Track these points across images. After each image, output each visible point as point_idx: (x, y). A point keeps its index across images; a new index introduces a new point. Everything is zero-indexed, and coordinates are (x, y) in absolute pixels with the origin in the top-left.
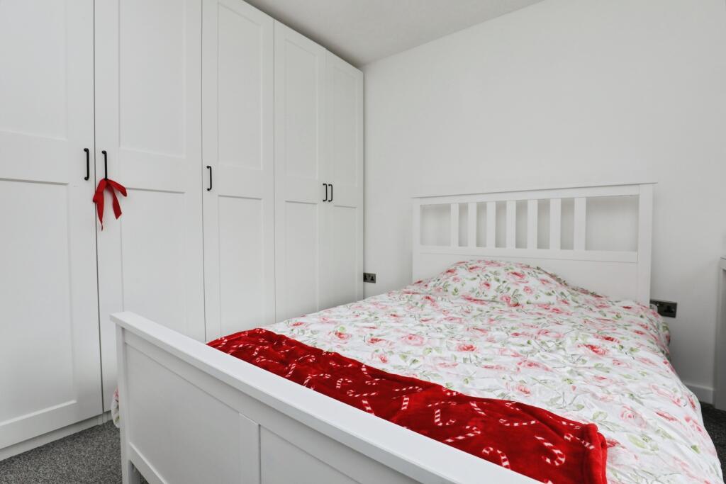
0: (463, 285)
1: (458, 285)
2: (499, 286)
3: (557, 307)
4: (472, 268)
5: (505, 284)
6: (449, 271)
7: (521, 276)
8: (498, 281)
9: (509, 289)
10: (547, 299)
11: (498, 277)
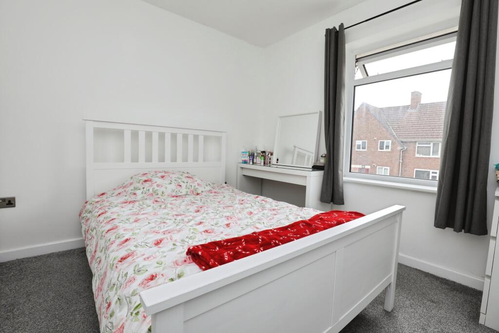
0: (166, 189)
1: (163, 189)
2: (186, 185)
3: (215, 191)
4: (163, 177)
5: (188, 184)
6: (146, 181)
7: (192, 178)
8: (184, 182)
9: (191, 186)
10: (208, 188)
11: (183, 180)
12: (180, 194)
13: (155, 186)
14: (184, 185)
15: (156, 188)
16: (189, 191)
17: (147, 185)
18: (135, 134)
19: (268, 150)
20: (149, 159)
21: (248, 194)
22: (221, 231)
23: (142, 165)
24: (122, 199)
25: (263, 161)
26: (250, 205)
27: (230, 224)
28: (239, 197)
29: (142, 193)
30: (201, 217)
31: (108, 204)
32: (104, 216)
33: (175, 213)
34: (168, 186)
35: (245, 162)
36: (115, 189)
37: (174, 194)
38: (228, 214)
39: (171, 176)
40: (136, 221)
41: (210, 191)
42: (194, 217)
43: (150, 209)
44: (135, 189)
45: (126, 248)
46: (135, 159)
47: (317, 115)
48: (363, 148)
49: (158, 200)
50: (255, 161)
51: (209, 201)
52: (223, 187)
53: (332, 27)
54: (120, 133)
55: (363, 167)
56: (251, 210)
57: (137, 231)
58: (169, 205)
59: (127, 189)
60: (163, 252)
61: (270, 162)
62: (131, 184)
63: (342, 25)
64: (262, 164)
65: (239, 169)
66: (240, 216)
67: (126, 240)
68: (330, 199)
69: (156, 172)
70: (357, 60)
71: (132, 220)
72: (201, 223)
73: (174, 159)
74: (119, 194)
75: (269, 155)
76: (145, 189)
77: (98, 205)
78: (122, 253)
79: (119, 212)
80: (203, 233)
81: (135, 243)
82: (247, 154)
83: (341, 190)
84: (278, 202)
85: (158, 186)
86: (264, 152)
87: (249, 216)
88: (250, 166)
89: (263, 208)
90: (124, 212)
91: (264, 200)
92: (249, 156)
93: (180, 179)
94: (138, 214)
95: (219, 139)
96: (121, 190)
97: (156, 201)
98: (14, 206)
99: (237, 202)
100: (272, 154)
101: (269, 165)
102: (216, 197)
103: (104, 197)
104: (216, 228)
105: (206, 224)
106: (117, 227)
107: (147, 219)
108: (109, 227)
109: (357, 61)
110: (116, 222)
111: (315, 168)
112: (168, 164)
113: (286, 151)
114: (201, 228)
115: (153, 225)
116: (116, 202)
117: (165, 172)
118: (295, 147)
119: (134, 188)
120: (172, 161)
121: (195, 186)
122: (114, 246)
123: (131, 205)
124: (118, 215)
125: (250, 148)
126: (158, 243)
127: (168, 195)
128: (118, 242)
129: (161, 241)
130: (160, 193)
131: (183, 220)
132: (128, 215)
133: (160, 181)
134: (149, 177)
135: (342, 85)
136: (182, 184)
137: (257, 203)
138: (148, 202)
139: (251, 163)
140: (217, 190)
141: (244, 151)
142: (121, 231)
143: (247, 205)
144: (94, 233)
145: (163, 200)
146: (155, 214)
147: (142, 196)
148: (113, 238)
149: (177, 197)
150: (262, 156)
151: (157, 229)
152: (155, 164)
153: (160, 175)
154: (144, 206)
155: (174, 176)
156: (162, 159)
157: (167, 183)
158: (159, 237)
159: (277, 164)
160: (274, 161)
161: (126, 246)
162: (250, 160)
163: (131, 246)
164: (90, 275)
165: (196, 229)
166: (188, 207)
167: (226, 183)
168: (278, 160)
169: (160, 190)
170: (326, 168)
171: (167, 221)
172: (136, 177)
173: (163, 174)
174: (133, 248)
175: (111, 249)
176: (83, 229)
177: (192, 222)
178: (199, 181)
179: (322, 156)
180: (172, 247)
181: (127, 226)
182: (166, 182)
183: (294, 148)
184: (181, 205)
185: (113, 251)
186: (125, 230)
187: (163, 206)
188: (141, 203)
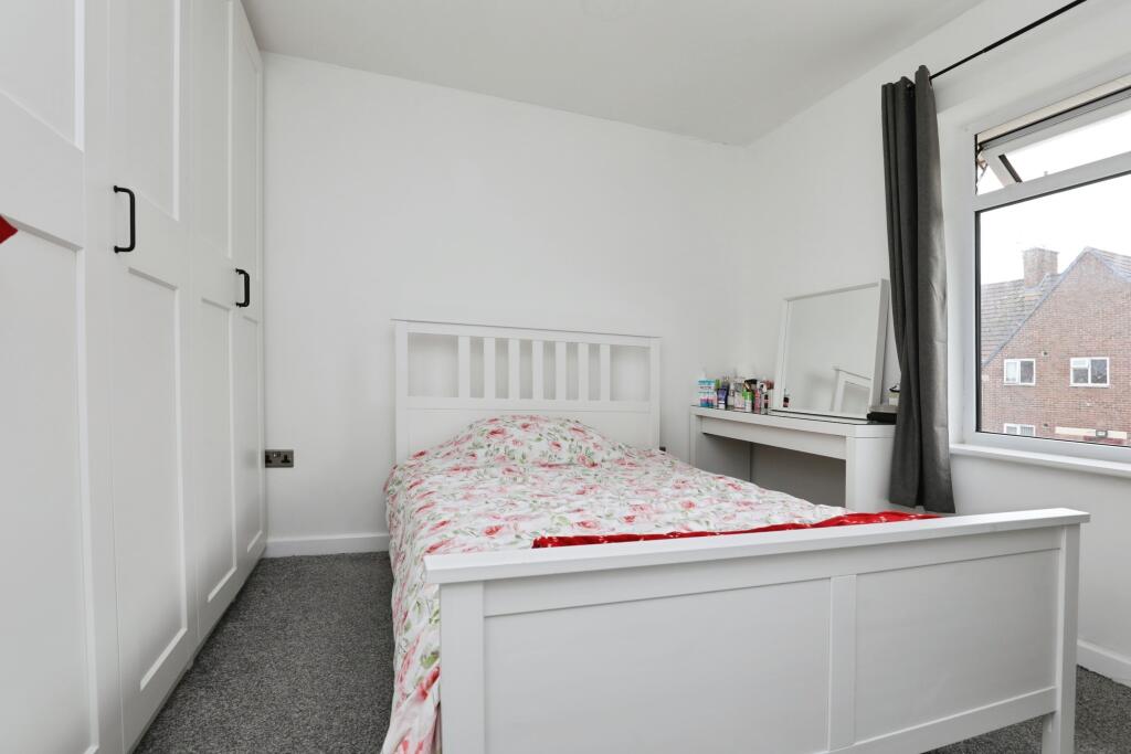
1: (524, 450)
2: (570, 446)
3: (631, 460)
4: (525, 426)
5: (575, 443)
6: (494, 433)
7: (582, 431)
8: (565, 439)
9: (581, 448)
10: (616, 455)
11: (564, 435)
12: (557, 462)
13: (509, 442)
14: (565, 445)
15: (512, 447)
16: (575, 456)
17: (495, 440)
18: (477, 344)
19: (762, 377)
20: (503, 393)
21: (703, 472)
22: (611, 527)
23: (490, 404)
24: (451, 463)
25: (749, 402)
26: (696, 491)
27: (634, 517)
28: (678, 476)
29: (486, 454)
30: (584, 502)
31: (427, 470)
32: (419, 487)
33: (537, 492)
34: (533, 444)
35: (708, 404)
36: (441, 447)
37: (545, 461)
38: (640, 502)
39: (541, 425)
40: (465, 498)
41: (621, 462)
42: (569, 501)
43: (494, 483)
44: (476, 446)
45: (440, 534)
46: (477, 392)
47: (877, 291)
48: (1095, 380)
49: (513, 468)
50: (731, 401)
51: (611, 477)
52: (651, 456)
53: (898, 79)
54: (452, 343)
55: (1101, 434)
56: (693, 500)
57: (462, 513)
58: (531, 480)
59: (461, 447)
60: (497, 545)
61: (766, 406)
62: (469, 437)
63: (923, 70)
64: (749, 408)
65: (694, 417)
66: (663, 506)
67: (443, 523)
68: (914, 496)
69: (514, 417)
70: (980, 147)
71: (458, 496)
72: (579, 510)
73: (550, 394)
74: (448, 454)
75: (765, 389)
76: (491, 448)
77: (412, 472)
78: (434, 541)
79: (442, 483)
80: (576, 527)
81: (456, 529)
82: (713, 385)
83: (943, 475)
84: (767, 491)
85: (515, 442)
86: (753, 382)
87: (681, 509)
88: (721, 413)
89: (724, 499)
90: (449, 483)
91: (733, 485)
92: (718, 390)
93: (558, 431)
94: (473, 488)
95: (644, 352)
96: (450, 448)
97: (509, 470)
98: (292, 466)
99: (671, 483)
100: (771, 386)
101: (763, 411)
102: (629, 472)
103: (423, 458)
104: (603, 521)
105: (588, 513)
106: (433, 504)
107: (486, 496)
108: (422, 503)
109: (981, 149)
110: (433, 497)
111: (875, 418)
112: (538, 403)
113: (816, 381)
114: (577, 518)
115: (492, 506)
116: (440, 468)
117: (532, 418)
118: (838, 370)
119: (474, 444)
120: (545, 397)
121: (588, 448)
122: (424, 531)
123: (464, 473)
124: (440, 488)
125: (718, 374)
126: (491, 532)
127: (534, 463)
128: (431, 524)
129: (497, 530)
130: (518, 456)
131: (547, 503)
132: (455, 489)
133: (518, 434)
134: (501, 425)
135: (934, 213)
136: (561, 441)
137: (713, 489)
138: (494, 471)
139: (722, 406)
140: (636, 459)
141: (703, 379)
142: (438, 510)
143: (688, 491)
144: (400, 516)
145: (522, 469)
146: (501, 490)
147: (485, 459)
148: (424, 519)
149: (550, 466)
150: (748, 390)
151: (497, 512)
152: (514, 402)
153: (520, 422)
154: (487, 477)
155: (546, 426)
156: (527, 393)
157: (534, 438)
158: (495, 523)
159: (785, 409)
160: (777, 402)
161: (442, 530)
162: (719, 399)
163: (448, 532)
164: (390, 581)
165: (565, 519)
166: (565, 485)
167: (663, 449)
168: (786, 400)
169: (519, 451)
170: (900, 419)
171: (519, 503)
172: (479, 424)
173: (527, 421)
174: (450, 535)
175: (418, 536)
176: (388, 513)
177: (564, 508)
178: (597, 439)
179: (892, 390)
180: (514, 539)
181: (450, 504)
182: (532, 435)
183: (834, 372)
184: (553, 479)
185: (421, 538)
186: (445, 509)
187: (520, 480)
188: (482, 471)
